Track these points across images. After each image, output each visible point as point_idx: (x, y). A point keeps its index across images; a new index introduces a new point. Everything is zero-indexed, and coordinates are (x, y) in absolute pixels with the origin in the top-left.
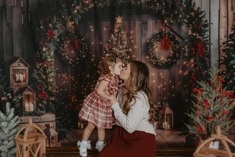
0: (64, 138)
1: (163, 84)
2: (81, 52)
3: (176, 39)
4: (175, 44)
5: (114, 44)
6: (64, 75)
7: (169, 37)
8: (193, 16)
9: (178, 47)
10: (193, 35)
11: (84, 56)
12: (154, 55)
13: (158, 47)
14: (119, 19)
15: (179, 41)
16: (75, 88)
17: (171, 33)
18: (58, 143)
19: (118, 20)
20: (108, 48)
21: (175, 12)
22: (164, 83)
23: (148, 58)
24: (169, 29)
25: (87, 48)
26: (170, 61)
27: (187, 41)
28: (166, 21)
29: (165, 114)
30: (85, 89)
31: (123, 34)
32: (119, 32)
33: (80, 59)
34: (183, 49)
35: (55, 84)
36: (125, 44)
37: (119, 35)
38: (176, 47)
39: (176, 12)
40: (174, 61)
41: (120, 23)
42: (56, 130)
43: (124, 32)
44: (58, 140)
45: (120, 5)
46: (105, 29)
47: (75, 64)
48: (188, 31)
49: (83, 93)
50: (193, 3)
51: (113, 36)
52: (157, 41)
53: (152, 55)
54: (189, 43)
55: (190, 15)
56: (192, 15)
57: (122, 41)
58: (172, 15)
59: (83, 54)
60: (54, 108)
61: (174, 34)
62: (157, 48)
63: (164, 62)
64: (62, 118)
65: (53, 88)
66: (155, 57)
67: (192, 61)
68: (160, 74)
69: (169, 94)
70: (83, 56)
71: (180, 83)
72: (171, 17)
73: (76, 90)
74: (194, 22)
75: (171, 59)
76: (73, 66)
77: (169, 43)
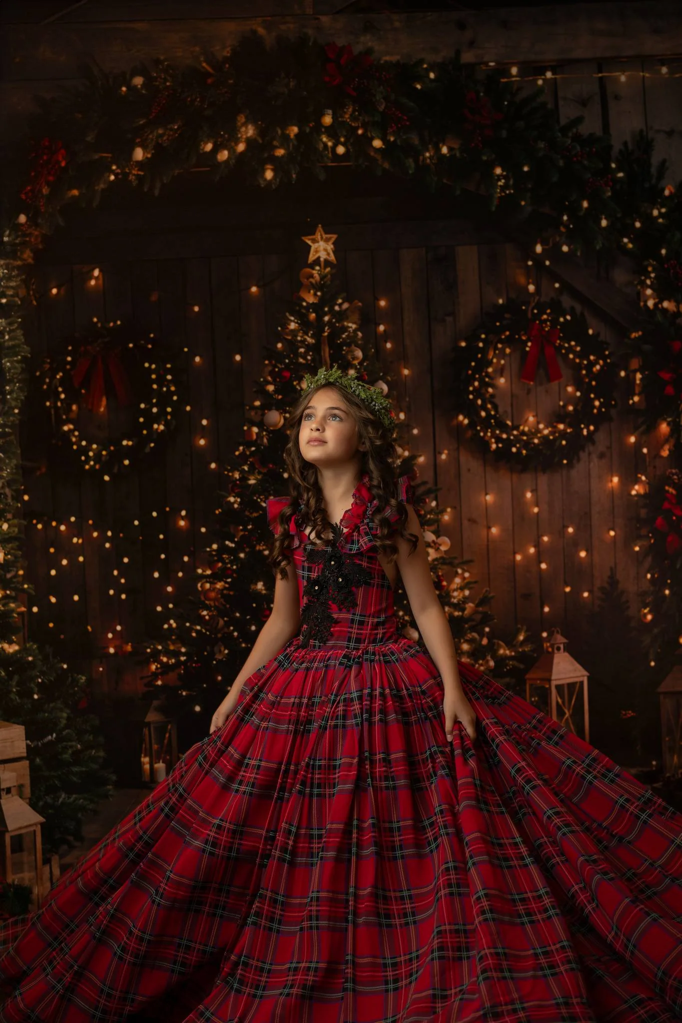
0: (71, 838)
1: (537, 545)
2: (142, 406)
3: (591, 332)
4: (583, 355)
5: (301, 360)
6: (63, 528)
7: (555, 322)
8: (661, 220)
9: (598, 367)
10: (665, 310)
11: (162, 427)
12: (489, 406)
13: (507, 372)
14: (322, 244)
15: (602, 338)
16: (119, 590)
17: (567, 301)
18: (47, 868)
19: (314, 246)
20: (274, 380)
21: (581, 206)
22: (539, 537)
23: (466, 421)
24: (557, 285)
25: (173, 389)
26: (563, 435)
27: (640, 338)
28: (539, 249)
29: (554, 683)
30: (169, 589)
31: (342, 316)
32: (322, 302)
33: (141, 442)
34: (623, 374)
35: (21, 572)
36: (356, 362)
37: (326, 318)
38: (592, 364)
39: (585, 204)
40: (585, 432)
41: (326, 261)
42: (33, 805)
43: (346, 306)
44: (44, 852)
45: (322, 176)
46: (254, 289)
47: (115, 470)
48: (638, 294)
49: (159, 609)
50: (655, 160)
51: (293, 326)
52: (501, 341)
53: (484, 407)
54: (647, 347)
55: (648, 220)
56: (657, 218)
57: (340, 346)
58: (565, 218)
59: (157, 419)
60: (18, 693)
61: (578, 308)
62: (502, 376)
63: (536, 441)
64: (59, 739)
65: (13, 594)
66: (494, 417)
67: (664, 428)
68: (524, 495)
69: (568, 589)
70: (156, 426)
71: (612, 533)
72: (562, 229)
73: (123, 596)
74: (663, 252)
75: (570, 426)
76: (107, 478)
77: (561, 347)
